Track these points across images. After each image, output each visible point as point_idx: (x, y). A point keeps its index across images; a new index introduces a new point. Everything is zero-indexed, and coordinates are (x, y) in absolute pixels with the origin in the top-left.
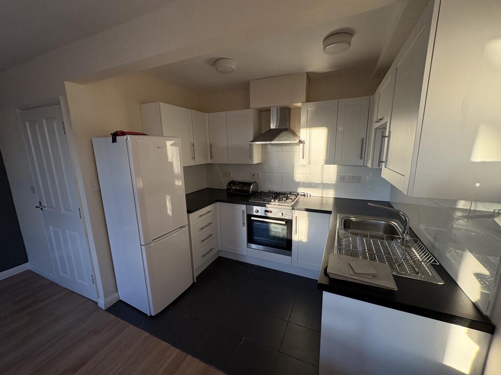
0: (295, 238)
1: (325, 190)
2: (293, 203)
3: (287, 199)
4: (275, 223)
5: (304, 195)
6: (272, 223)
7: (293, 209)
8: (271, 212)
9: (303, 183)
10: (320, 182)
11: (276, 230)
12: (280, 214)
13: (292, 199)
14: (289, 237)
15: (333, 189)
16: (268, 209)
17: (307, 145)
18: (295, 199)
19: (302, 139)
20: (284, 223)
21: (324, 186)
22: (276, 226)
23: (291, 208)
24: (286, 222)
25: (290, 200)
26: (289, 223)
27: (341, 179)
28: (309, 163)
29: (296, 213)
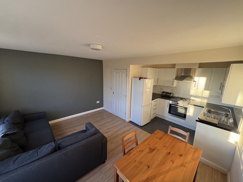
0: (188, 114)
1: (203, 99)
2: (188, 102)
3: (186, 101)
4: (180, 108)
5: (193, 100)
6: (179, 108)
7: (188, 104)
8: (179, 104)
9: (193, 96)
10: (201, 96)
11: (180, 110)
12: (183, 105)
13: (188, 101)
14: (185, 114)
15: (206, 99)
16: (178, 103)
17: (197, 83)
18: (189, 101)
19: (195, 80)
20: (184, 108)
21: (203, 98)
22: (181, 109)
23: (187, 104)
24: (185, 108)
25: (187, 101)
26: (186, 109)
27: (211, 96)
28: (197, 89)
29: (189, 106)
